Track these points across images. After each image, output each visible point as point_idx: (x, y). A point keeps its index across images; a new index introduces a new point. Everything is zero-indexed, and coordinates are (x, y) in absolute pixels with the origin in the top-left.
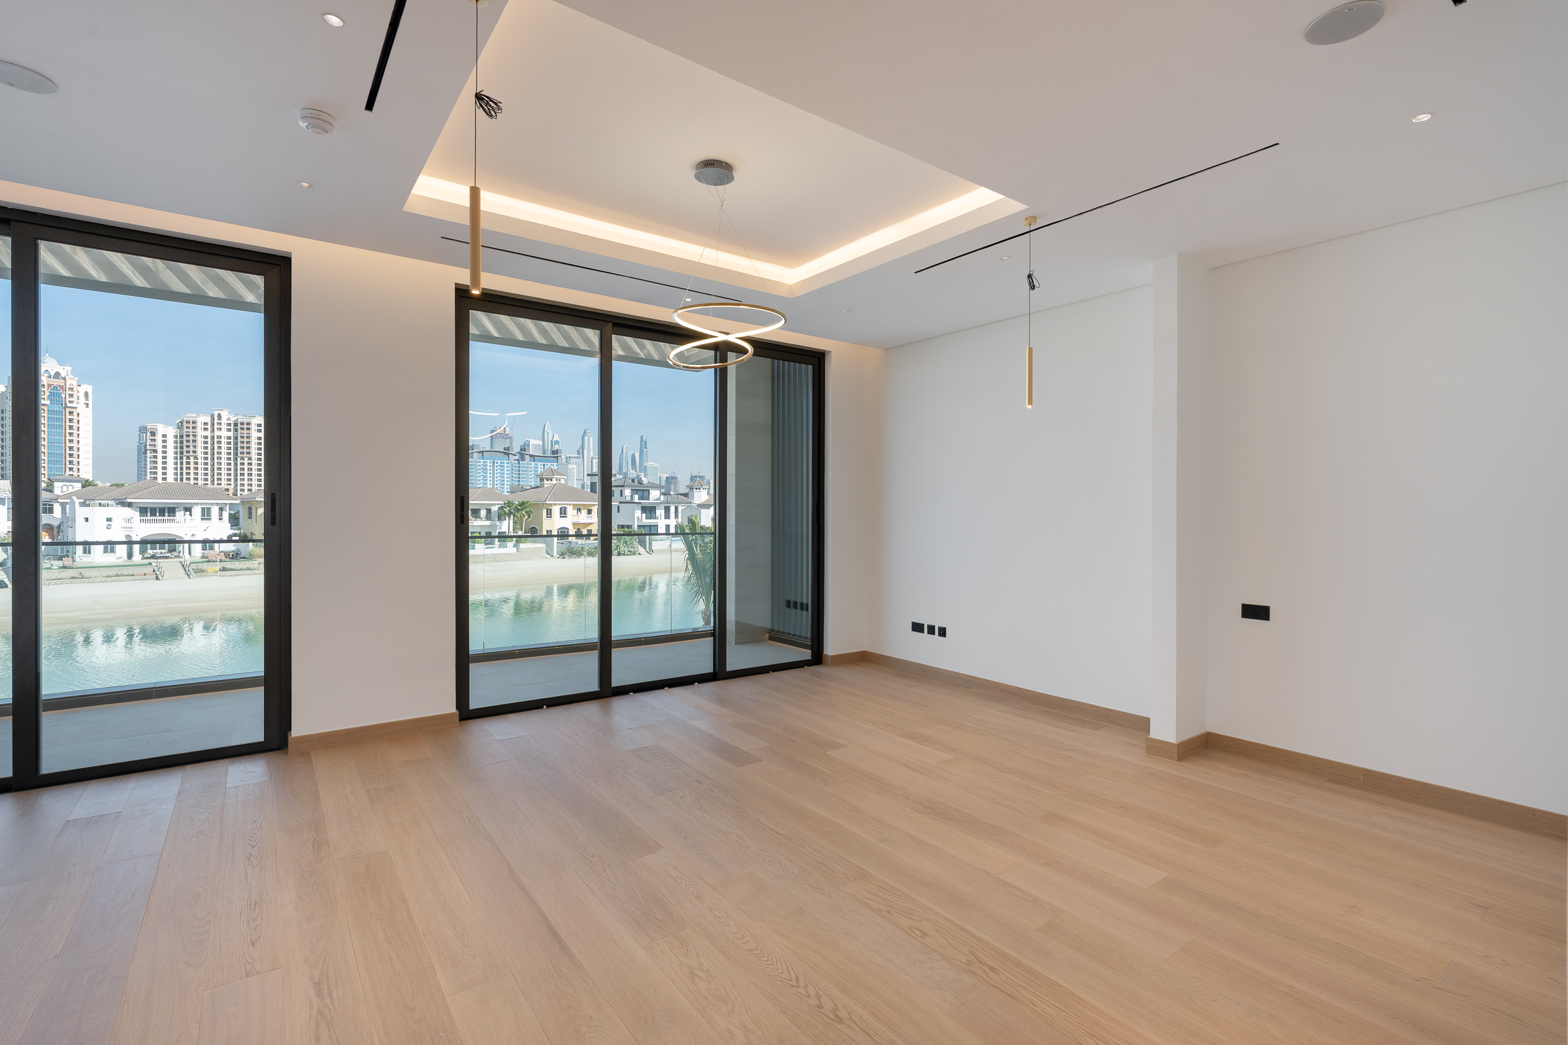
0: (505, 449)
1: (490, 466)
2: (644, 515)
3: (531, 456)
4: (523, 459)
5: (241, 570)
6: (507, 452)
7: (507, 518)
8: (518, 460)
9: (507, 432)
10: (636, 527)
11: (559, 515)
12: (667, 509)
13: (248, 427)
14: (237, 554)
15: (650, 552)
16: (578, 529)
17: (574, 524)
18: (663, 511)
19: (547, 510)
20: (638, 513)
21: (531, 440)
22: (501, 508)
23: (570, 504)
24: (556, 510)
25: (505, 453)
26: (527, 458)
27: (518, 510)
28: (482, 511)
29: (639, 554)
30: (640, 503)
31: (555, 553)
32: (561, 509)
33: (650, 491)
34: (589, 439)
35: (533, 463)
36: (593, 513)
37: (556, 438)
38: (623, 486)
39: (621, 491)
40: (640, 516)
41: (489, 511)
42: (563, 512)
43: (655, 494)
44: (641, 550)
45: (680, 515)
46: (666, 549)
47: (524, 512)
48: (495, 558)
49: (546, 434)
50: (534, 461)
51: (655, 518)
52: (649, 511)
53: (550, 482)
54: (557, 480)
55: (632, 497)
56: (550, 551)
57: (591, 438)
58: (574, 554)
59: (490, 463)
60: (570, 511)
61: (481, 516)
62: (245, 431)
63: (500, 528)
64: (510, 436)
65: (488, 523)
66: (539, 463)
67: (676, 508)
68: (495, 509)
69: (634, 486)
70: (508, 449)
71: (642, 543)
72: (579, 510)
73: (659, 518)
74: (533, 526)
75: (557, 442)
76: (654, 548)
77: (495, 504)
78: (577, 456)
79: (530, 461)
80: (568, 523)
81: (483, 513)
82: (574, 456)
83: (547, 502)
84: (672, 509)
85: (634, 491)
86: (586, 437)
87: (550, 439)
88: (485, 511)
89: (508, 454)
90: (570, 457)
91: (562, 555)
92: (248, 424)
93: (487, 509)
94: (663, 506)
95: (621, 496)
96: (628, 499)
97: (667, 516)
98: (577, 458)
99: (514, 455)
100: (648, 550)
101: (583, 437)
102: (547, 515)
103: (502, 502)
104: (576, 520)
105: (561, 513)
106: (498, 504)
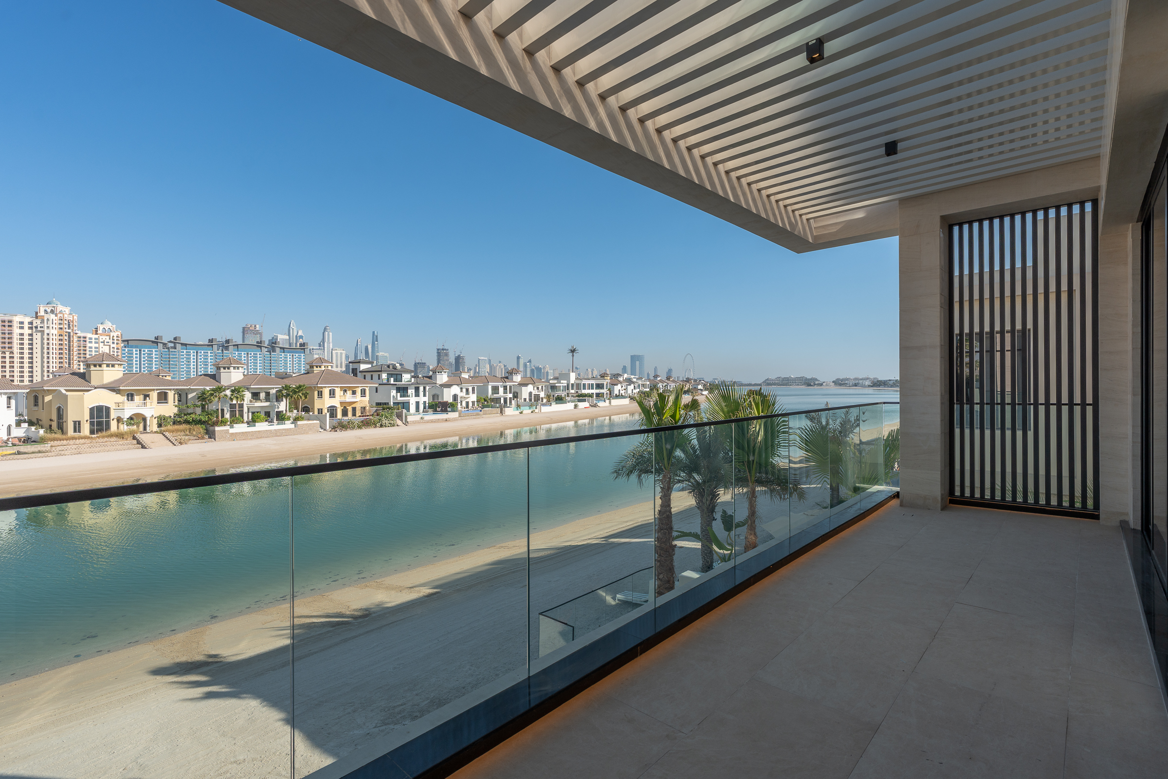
0: (257, 342)
1: (244, 357)
2: (399, 394)
3: (281, 348)
4: (274, 351)
5: (33, 453)
6: (259, 345)
7: (284, 399)
8: (270, 352)
9: (257, 329)
10: (392, 404)
11: (329, 396)
12: (417, 389)
13: (10, 324)
14: (29, 438)
15: (406, 423)
16: (345, 407)
17: (341, 403)
18: (414, 391)
19: (318, 392)
20: (394, 392)
21: (278, 335)
22: (280, 391)
23: (338, 387)
24: (326, 392)
25: (258, 346)
26: (278, 350)
27: (295, 392)
28: (261, 394)
29: (397, 425)
30: (396, 384)
31: (328, 427)
32: (330, 390)
33: (403, 375)
34: (329, 334)
35: (283, 354)
36: (357, 393)
37: (300, 333)
38: (381, 371)
39: (379, 375)
40: (395, 395)
41: (268, 394)
42: (332, 394)
43: (406, 377)
44: (399, 422)
45: (427, 393)
46: (418, 421)
47: (301, 394)
48: (277, 433)
49: (291, 330)
50: (284, 352)
51: (408, 396)
52: (403, 390)
53: (319, 369)
54: (325, 367)
55: (388, 380)
56: (323, 426)
57: (331, 333)
58: (343, 428)
59: (244, 354)
60: (338, 392)
61: (261, 398)
62: (7, 328)
63: (278, 408)
64: (260, 332)
65: (267, 404)
66: (288, 354)
67: (425, 388)
68: (273, 391)
69: (389, 371)
70: (261, 342)
71: (399, 416)
72: (345, 391)
73: (411, 396)
74: (306, 405)
75: (301, 337)
76: (408, 420)
77: (273, 388)
78: (318, 348)
79: (281, 352)
80: (336, 402)
81: (262, 395)
82: (316, 348)
83: (319, 385)
84: (421, 389)
85: (390, 375)
86: (326, 333)
87: (295, 334)
88: (264, 394)
89: (261, 347)
90: (313, 349)
91: (334, 428)
92: (10, 321)
93: (266, 392)
94: (413, 386)
95: (379, 379)
96: (385, 381)
97: (417, 395)
98: (319, 349)
99: (266, 347)
100: (404, 422)
101: (323, 333)
102: (319, 395)
103: (280, 386)
104: (343, 399)
105: (330, 394)
106: (276, 388)
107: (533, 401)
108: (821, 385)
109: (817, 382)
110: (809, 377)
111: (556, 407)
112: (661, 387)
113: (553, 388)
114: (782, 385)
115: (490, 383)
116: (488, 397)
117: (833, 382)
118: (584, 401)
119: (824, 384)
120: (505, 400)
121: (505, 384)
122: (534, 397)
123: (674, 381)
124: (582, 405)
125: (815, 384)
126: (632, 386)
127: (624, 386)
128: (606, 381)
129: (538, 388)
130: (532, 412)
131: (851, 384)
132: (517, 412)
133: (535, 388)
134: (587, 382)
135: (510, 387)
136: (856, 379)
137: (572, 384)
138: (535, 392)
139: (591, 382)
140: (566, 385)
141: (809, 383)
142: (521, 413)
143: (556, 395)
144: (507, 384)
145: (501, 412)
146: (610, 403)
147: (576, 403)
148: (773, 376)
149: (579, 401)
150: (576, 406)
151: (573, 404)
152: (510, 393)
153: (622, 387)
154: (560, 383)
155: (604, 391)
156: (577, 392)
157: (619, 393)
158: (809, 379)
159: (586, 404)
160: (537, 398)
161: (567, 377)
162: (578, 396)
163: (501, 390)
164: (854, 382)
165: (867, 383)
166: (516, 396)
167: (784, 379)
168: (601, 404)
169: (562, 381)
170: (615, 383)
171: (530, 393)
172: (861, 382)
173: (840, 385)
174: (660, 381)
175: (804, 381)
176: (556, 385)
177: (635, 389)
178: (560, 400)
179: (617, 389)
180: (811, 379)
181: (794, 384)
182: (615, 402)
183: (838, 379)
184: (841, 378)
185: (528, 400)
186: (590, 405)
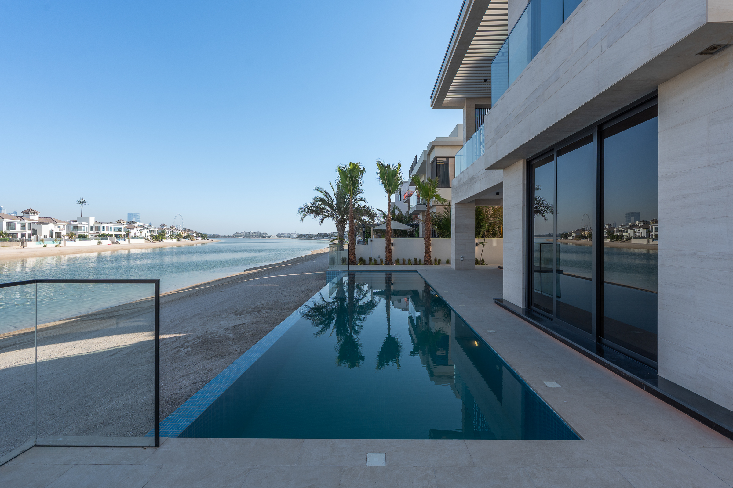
107: (54, 237)
108: (270, 237)
109: (267, 235)
110: (262, 232)
111: (79, 243)
112: (168, 232)
113: (75, 228)
114: (246, 237)
115: (5, 220)
116: (3, 232)
117: (276, 235)
118: (107, 239)
119: (271, 236)
120: (23, 235)
121: (23, 221)
122: (55, 234)
123: (176, 229)
124: (104, 242)
125: (266, 236)
126: (146, 230)
127: (139, 230)
128: (123, 226)
129: (59, 227)
130: (56, 246)
131: (287, 236)
132: (41, 246)
133: (57, 227)
134: (106, 225)
135: (29, 224)
136: (288, 234)
137: (91, 226)
138: (56, 230)
139: (109, 225)
140: (87, 226)
141: (262, 236)
142: (45, 246)
143: (78, 233)
144: (26, 221)
145: (22, 245)
146: (129, 242)
147: (100, 240)
148: (240, 231)
149: (102, 239)
150: (99, 243)
151: (97, 241)
152: (29, 229)
153: (137, 231)
154: (81, 224)
155: (123, 233)
156: (98, 232)
157: (135, 235)
158: (262, 234)
159: (109, 242)
160: (59, 235)
161: (87, 220)
162: (99, 236)
163: (18, 227)
164: (288, 235)
165: (295, 236)
166: (35, 232)
167: (247, 233)
168: (121, 242)
169: (83, 223)
170: (130, 228)
171: (51, 232)
172: (292, 235)
173: (281, 237)
174: (166, 228)
175: (259, 235)
176: (78, 225)
177: (147, 233)
178: (83, 237)
179: (133, 232)
180: (263, 234)
181: (253, 236)
182: (133, 241)
183: (279, 234)
184: (280, 233)
185: (48, 236)
186: (112, 243)
